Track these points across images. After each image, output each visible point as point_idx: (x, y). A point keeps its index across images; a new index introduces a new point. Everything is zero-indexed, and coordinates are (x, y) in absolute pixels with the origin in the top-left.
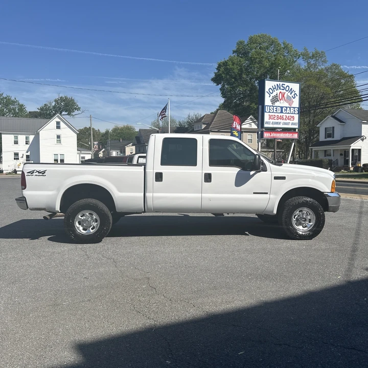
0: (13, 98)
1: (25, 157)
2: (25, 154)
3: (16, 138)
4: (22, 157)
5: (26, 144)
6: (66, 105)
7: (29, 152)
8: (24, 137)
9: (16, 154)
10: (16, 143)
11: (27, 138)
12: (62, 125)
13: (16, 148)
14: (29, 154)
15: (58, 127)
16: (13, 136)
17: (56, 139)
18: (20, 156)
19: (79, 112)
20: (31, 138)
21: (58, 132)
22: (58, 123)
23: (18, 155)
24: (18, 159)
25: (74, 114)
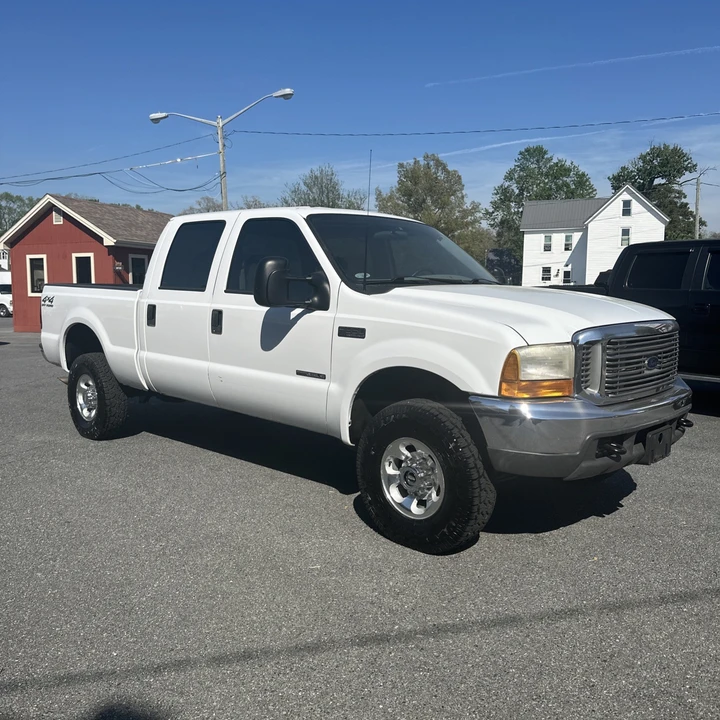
0: (568, 164)
1: (561, 275)
2: (563, 269)
3: (548, 238)
4: (557, 275)
5: (566, 249)
6: (662, 165)
7: (570, 266)
8: (563, 236)
9: (547, 270)
10: (548, 248)
11: (568, 238)
12: (635, 206)
13: (547, 259)
14: (569, 269)
15: (627, 212)
16: (543, 236)
17: (620, 237)
18: (553, 272)
19: (694, 175)
20: (576, 237)
21: (626, 222)
22: (627, 204)
23: (549, 271)
24: (549, 279)
25: (681, 180)
